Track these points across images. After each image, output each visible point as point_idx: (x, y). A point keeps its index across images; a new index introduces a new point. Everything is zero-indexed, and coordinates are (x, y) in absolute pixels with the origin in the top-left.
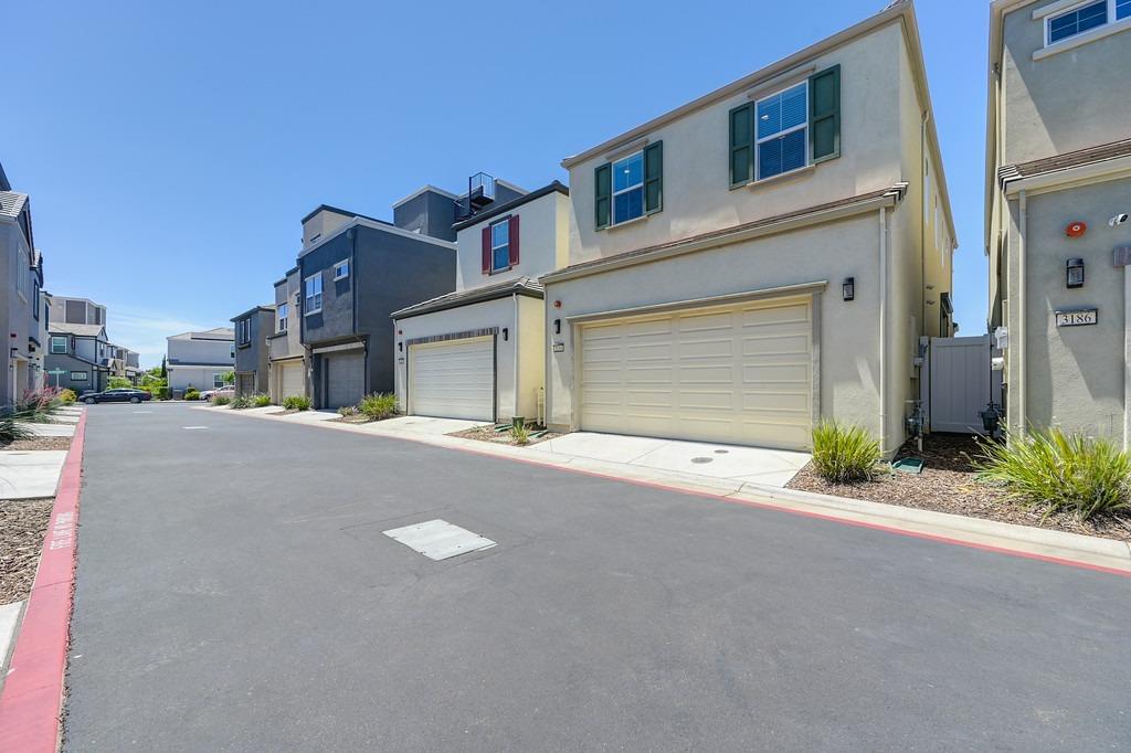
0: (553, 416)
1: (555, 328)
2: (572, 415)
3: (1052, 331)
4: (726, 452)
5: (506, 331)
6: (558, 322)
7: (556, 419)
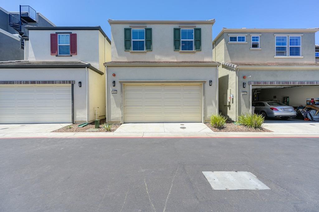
0: (111, 118)
1: (112, 84)
2: (122, 117)
3: (241, 95)
4: (183, 125)
5: (80, 83)
6: (114, 82)
7: (113, 119)
